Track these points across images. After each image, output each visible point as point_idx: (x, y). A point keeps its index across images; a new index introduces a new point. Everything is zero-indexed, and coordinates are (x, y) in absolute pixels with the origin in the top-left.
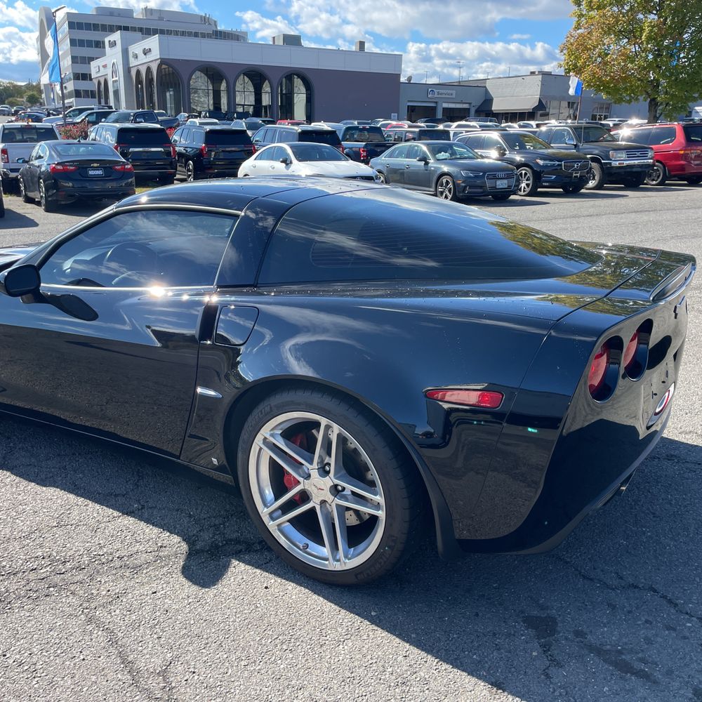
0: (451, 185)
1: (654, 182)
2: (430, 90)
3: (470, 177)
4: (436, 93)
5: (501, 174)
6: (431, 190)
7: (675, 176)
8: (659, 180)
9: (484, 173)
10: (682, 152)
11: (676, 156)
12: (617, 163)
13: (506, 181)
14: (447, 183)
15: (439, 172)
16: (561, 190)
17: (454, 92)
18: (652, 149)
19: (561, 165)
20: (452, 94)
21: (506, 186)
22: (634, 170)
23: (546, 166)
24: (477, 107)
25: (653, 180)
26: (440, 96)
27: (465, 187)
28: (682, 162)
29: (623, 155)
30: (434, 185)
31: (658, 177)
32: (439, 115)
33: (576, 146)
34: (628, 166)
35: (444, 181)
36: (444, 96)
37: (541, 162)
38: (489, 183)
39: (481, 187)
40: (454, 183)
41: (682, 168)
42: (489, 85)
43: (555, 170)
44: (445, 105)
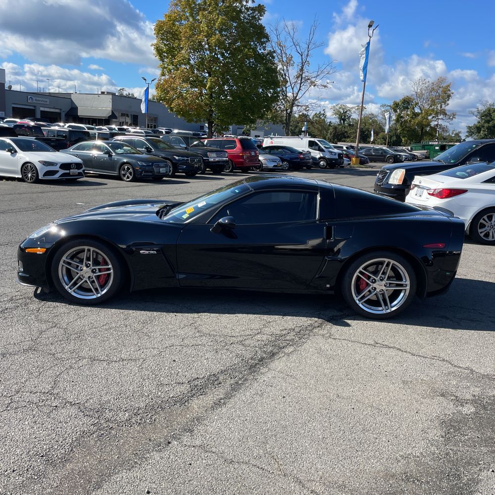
0: (131, 170)
1: (228, 171)
2: (29, 97)
3: (144, 165)
4: (34, 100)
5: (162, 165)
6: (115, 173)
7: (238, 167)
8: (230, 169)
9: (153, 163)
10: (241, 154)
11: (238, 157)
12: (212, 159)
13: (164, 169)
14: (128, 169)
15: (121, 162)
16: (184, 174)
17: (48, 100)
18: (226, 152)
19: (188, 160)
20: (46, 102)
21: (165, 172)
22: (220, 163)
23: (179, 160)
24: (66, 112)
25: (227, 169)
26: (37, 102)
27: (142, 172)
28: (241, 160)
29: (214, 155)
30: (117, 170)
31: (229, 168)
32: (38, 116)
33: (186, 148)
34: (218, 162)
35: (126, 167)
36: (40, 102)
37: (177, 158)
38: (156, 170)
39: (151, 172)
40: (133, 169)
41: (242, 163)
42: (73, 98)
43: (185, 163)
44: (42, 109)
